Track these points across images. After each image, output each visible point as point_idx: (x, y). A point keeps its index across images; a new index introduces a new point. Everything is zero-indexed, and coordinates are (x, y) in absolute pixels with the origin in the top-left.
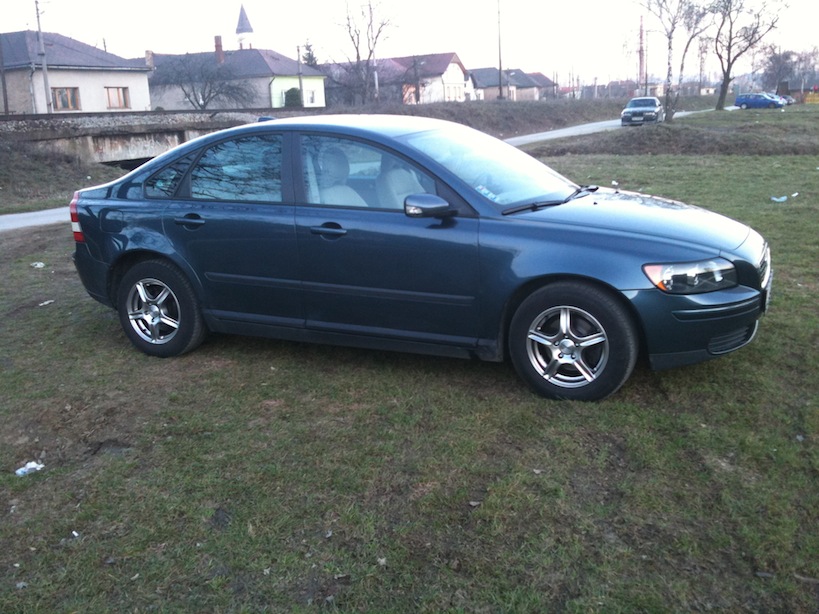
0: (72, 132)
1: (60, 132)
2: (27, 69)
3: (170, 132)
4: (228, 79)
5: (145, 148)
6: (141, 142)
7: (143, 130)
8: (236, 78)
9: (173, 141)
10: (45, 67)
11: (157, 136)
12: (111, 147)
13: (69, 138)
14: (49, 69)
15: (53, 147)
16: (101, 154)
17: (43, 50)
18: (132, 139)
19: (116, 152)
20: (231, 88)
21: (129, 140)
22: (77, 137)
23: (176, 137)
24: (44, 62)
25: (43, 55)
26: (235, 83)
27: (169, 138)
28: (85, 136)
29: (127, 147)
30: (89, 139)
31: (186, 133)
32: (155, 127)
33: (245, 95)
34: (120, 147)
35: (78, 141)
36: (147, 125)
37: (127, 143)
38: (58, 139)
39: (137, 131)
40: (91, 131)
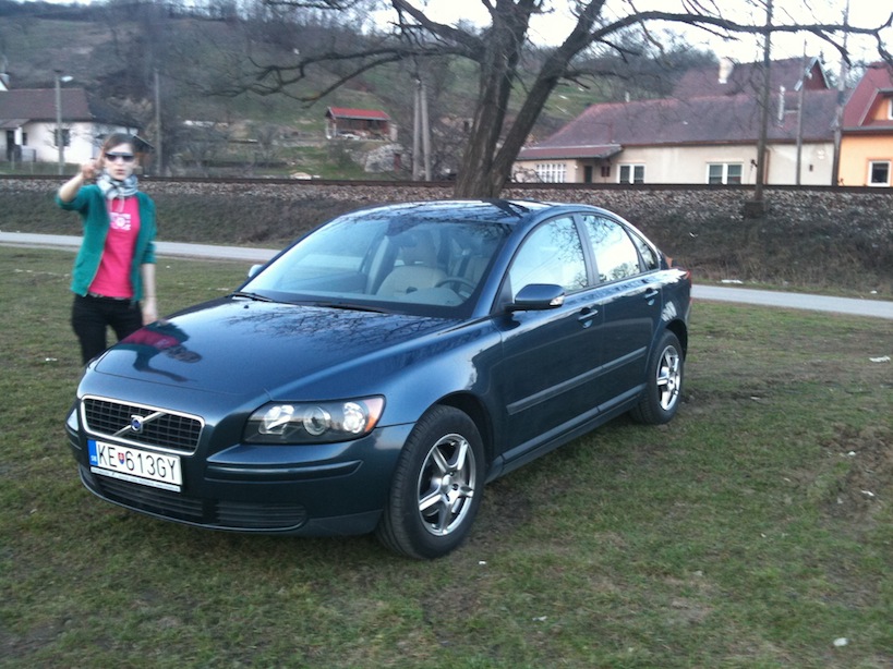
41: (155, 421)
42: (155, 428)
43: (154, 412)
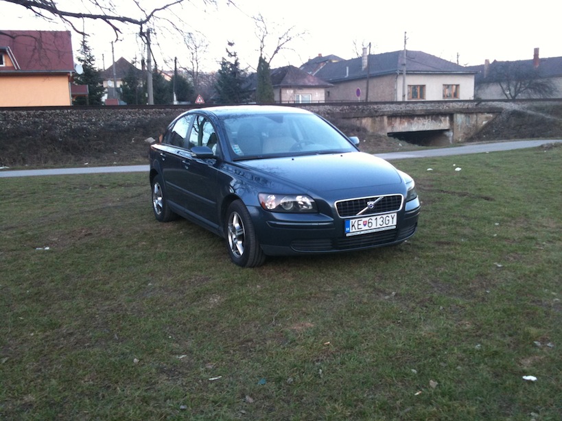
0: (374, 114)
1: (366, 113)
2: (394, 74)
3: (444, 114)
4: (534, 78)
5: (424, 124)
6: (422, 121)
7: (423, 113)
8: (541, 77)
9: (445, 120)
10: (405, 72)
11: (434, 116)
12: (400, 123)
13: (372, 117)
14: (407, 74)
15: (361, 123)
16: (393, 127)
17: (405, 62)
18: (416, 118)
19: (403, 126)
20: (537, 84)
21: (413, 119)
22: (377, 117)
23: (448, 118)
24: (405, 69)
25: (404, 65)
26: (539, 81)
27: (443, 118)
28: (383, 115)
29: (411, 123)
30: (385, 119)
31: (455, 115)
32: (432, 111)
33: (547, 89)
34: (406, 124)
35: (378, 119)
36: (426, 110)
37: (412, 121)
38: (365, 117)
39: (418, 113)
40: (386, 113)
41: (379, 201)
42: (380, 205)
43: (377, 198)
